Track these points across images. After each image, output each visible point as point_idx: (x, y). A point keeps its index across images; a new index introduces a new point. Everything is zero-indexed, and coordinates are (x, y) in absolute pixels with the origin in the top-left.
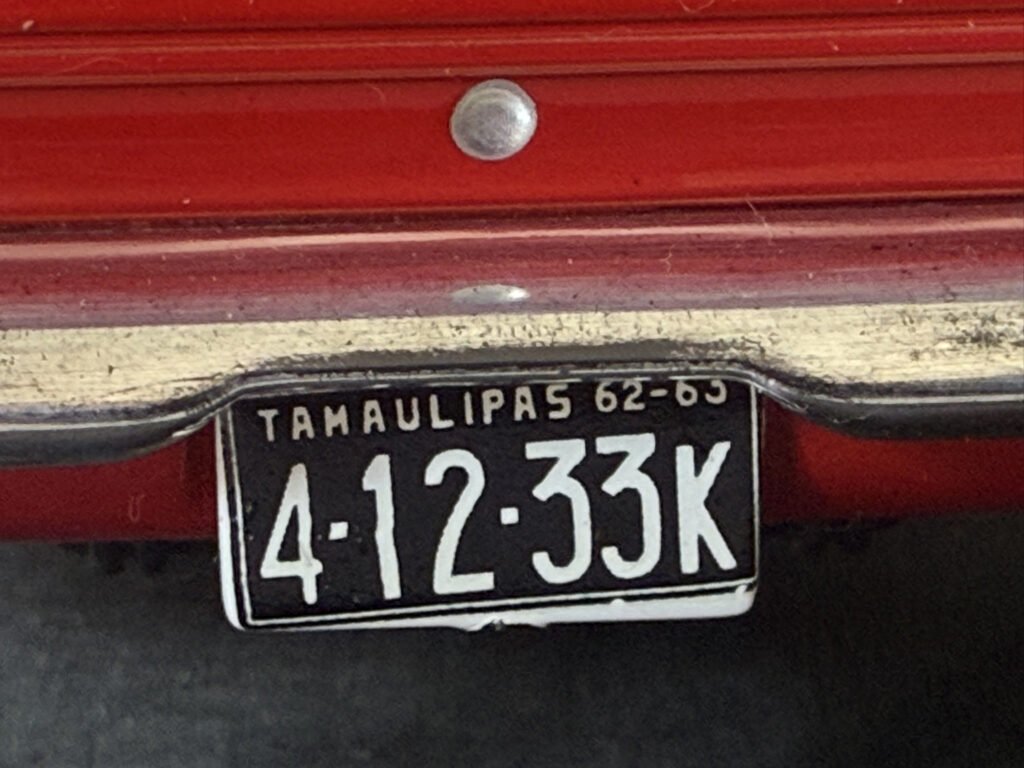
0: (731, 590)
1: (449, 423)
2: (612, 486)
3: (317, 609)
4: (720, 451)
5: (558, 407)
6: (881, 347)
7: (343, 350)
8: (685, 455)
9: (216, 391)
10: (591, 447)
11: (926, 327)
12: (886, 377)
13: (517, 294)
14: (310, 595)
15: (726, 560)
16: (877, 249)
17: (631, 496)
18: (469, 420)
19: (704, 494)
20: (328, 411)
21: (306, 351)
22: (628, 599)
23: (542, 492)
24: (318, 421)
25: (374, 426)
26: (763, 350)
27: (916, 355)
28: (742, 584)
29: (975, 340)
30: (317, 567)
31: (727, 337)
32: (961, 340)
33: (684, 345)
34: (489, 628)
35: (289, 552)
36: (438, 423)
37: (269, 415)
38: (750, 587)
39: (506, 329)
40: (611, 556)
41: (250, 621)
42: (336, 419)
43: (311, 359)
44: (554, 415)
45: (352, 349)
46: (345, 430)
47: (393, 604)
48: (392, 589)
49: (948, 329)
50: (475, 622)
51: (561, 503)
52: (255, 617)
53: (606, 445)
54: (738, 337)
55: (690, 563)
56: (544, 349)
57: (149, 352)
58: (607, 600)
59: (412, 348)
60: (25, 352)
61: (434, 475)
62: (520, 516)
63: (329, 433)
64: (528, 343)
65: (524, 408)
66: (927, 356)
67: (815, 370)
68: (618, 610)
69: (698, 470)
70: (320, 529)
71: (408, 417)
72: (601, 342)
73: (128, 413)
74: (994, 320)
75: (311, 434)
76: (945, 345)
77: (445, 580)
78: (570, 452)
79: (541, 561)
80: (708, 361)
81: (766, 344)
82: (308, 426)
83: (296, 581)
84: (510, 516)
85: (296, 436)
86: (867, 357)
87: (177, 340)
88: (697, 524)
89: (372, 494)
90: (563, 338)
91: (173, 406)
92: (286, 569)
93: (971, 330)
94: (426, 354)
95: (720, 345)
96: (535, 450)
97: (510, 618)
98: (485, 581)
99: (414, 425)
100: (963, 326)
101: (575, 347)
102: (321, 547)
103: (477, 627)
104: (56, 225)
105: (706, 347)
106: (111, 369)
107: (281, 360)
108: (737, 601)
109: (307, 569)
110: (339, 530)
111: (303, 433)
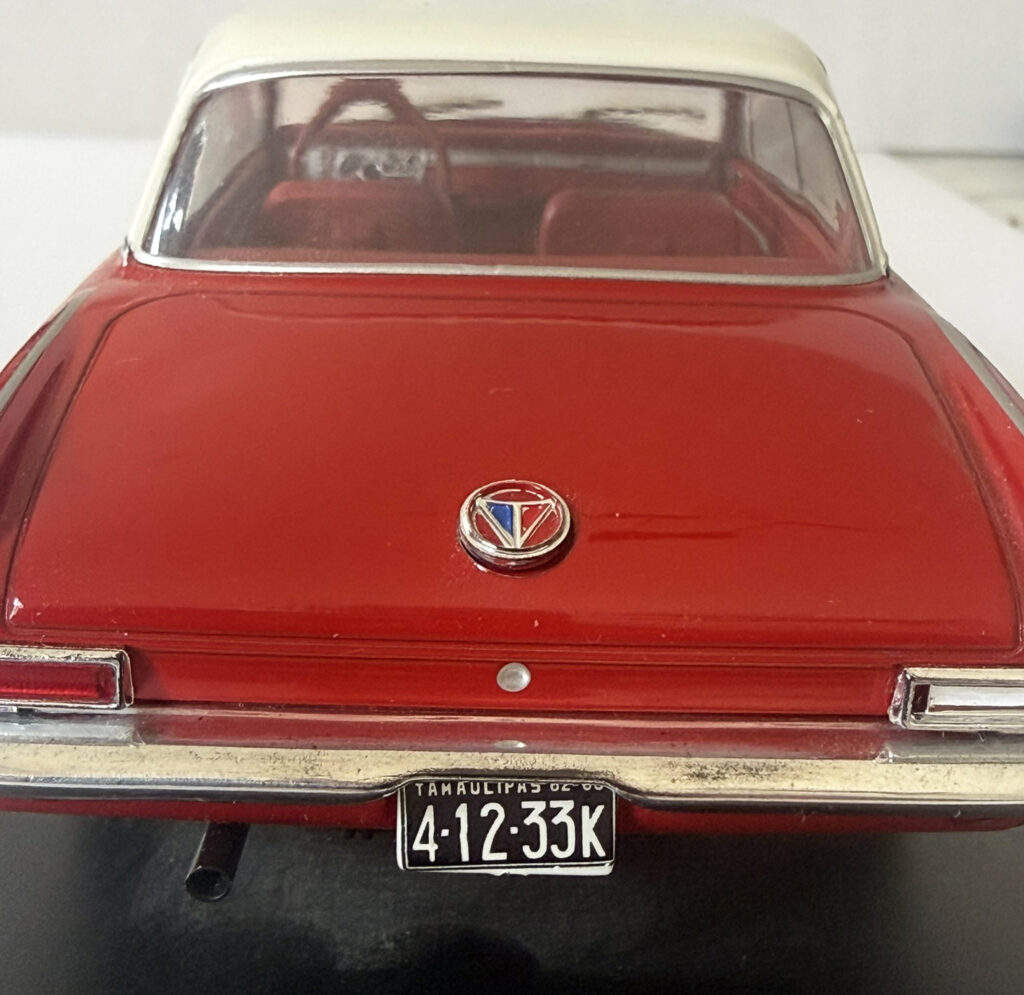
0: (603, 865)
1: (491, 792)
2: (556, 821)
3: (436, 863)
4: (600, 809)
5: (535, 788)
6: (661, 777)
7: (450, 767)
8: (585, 810)
9: (399, 781)
10: (548, 804)
11: (678, 769)
12: (662, 790)
13: (521, 745)
14: (432, 858)
15: (601, 853)
16: (663, 735)
17: (563, 825)
18: (500, 791)
19: (593, 826)
20: (443, 785)
21: (436, 767)
22: (561, 866)
23: (528, 821)
24: (439, 789)
25: (461, 792)
26: (614, 776)
27: (674, 781)
28: (608, 863)
29: (698, 776)
30: (436, 847)
31: (600, 770)
32: (692, 776)
33: (584, 772)
34: (504, 875)
35: (425, 840)
36: (487, 792)
37: (419, 786)
38: (611, 864)
39: (514, 762)
40: (555, 849)
41: (407, 867)
42: (446, 789)
43: (437, 770)
44: (533, 791)
45: (453, 767)
46: (450, 793)
47: (466, 863)
48: (465, 857)
49: (688, 771)
50: (498, 872)
51: (535, 826)
52: (410, 865)
53: (554, 804)
54: (605, 770)
55: (586, 853)
56: (528, 771)
57: (375, 764)
58: (552, 867)
59: (477, 768)
60: (327, 761)
61: (484, 812)
62: (519, 832)
63: (443, 794)
64: (522, 768)
65: (522, 788)
66: (678, 781)
67: (633, 785)
68: (557, 871)
69: (591, 816)
70: (438, 832)
71: (475, 789)
72: (550, 769)
73: (365, 788)
74: (706, 768)
75: (436, 794)
76: (685, 777)
77: (487, 855)
78: (539, 806)
79: (526, 849)
80: (592, 779)
81: (615, 773)
82: (435, 790)
83: (427, 853)
84: (514, 830)
85: (430, 794)
86: (655, 781)
87: (385, 760)
88: (590, 837)
89: (459, 819)
90: (536, 767)
91: (383, 786)
92: (423, 847)
93: (697, 772)
94: (483, 770)
95: (598, 773)
96: (525, 805)
97: (513, 871)
98: (503, 856)
99: (477, 792)
100: (693, 770)
101: (540, 771)
102: (438, 839)
103: (499, 874)
104: (340, 707)
105: (592, 773)
106: (359, 770)
107: (425, 770)
108: (606, 870)
109: (432, 848)
110: (445, 833)
111: (433, 793)
